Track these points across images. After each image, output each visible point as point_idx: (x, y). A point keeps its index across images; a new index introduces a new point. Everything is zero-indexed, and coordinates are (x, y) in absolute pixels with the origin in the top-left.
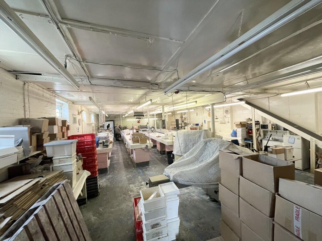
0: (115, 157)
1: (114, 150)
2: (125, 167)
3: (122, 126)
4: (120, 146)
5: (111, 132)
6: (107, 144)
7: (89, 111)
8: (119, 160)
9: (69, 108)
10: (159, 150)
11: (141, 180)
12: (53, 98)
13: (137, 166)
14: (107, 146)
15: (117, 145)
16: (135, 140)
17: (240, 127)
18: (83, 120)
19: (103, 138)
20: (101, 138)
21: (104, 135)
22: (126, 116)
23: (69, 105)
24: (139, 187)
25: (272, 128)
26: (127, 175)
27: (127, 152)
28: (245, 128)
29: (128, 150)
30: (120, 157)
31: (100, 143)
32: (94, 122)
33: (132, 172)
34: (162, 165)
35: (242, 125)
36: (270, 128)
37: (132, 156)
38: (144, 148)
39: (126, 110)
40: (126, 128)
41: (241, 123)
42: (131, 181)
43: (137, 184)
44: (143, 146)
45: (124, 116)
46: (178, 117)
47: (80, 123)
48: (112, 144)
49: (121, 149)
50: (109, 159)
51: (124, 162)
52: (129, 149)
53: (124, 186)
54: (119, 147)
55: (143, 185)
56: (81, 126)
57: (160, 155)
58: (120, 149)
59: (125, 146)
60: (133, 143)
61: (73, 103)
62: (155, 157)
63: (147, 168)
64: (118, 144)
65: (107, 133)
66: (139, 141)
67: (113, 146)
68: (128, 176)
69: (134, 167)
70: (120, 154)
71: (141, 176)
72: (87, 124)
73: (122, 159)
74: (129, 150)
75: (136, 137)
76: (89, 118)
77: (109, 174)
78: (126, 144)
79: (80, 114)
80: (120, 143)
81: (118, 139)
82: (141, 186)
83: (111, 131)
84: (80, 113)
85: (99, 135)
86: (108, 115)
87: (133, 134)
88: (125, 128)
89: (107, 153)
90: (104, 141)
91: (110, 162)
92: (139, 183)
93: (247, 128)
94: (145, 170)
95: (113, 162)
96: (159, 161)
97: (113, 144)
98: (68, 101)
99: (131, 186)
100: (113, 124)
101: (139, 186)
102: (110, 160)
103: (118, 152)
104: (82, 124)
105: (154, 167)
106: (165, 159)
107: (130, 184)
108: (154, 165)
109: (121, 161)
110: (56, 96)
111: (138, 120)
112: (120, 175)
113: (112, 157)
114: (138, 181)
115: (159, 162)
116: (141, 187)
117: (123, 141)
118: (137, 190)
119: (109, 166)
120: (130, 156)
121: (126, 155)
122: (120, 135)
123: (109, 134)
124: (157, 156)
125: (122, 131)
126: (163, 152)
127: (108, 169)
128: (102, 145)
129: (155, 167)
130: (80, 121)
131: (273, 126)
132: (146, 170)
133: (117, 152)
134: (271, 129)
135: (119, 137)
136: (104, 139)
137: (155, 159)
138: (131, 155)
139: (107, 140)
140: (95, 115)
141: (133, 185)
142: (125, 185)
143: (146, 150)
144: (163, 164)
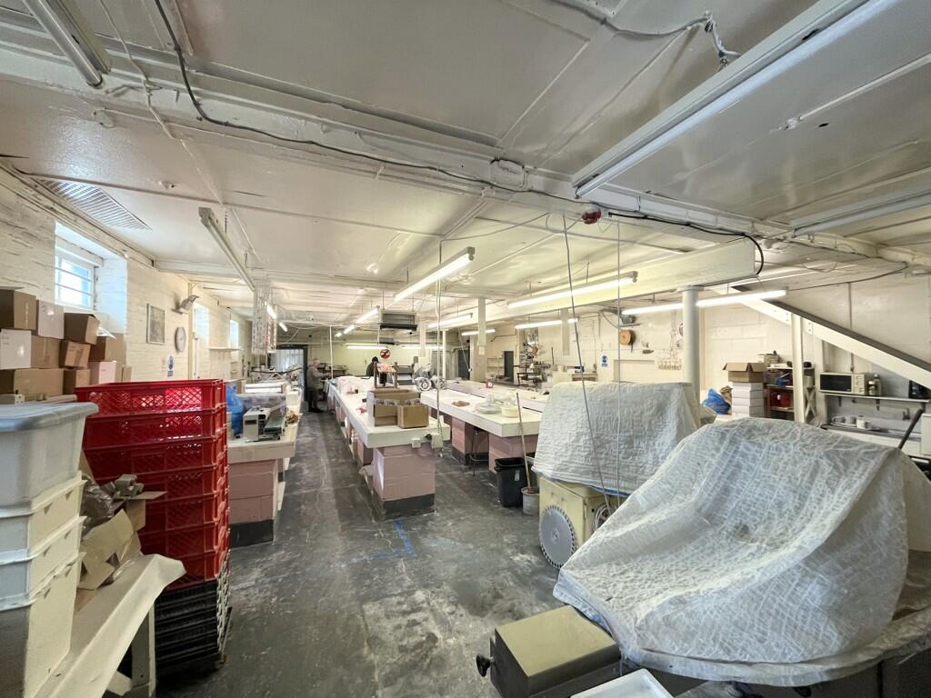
0: (306, 472)
1: (303, 445)
2: (340, 514)
3: (332, 363)
4: (323, 430)
5: (296, 383)
6: (278, 426)
7: (221, 306)
8: (319, 486)
9: (130, 279)
10: (463, 450)
11: (408, 581)
12: (42, 216)
13: (387, 513)
14: (276, 433)
15: (313, 428)
16: (384, 415)
17: (747, 379)
18: (192, 335)
19: (260, 402)
20: (254, 401)
21: (268, 390)
22: (346, 332)
23: (129, 267)
24: (403, 621)
25: (868, 387)
26: (349, 553)
27: (347, 453)
28: (761, 385)
29: (351, 447)
30: (322, 473)
31: (249, 422)
32: (237, 347)
33: (370, 537)
34: (480, 509)
35: (754, 374)
36: (858, 387)
37: (366, 471)
38: (419, 446)
39: (351, 311)
40: (344, 371)
41: (750, 367)
42: (368, 582)
43: (395, 600)
44: (416, 437)
45: (339, 335)
46: (513, 345)
47: (180, 343)
48: (296, 425)
49: (326, 440)
50: (280, 479)
51: (337, 492)
52: (356, 444)
53: (341, 612)
54: (319, 434)
55: (419, 609)
56: (185, 354)
57: (463, 466)
58: (322, 443)
59: (339, 432)
60: (376, 425)
61: (153, 262)
62: (451, 477)
63: (425, 523)
64: (318, 425)
65: (280, 383)
66: (401, 419)
67: (300, 431)
68: (355, 560)
69: (377, 518)
70: (324, 461)
71: (408, 559)
72: (211, 350)
73: (330, 481)
74: (356, 449)
75: (386, 401)
76: (222, 331)
77: (278, 547)
78: (343, 424)
79: (182, 310)
80: (322, 422)
81: (315, 406)
82: (414, 611)
83: (295, 378)
84: (184, 306)
85: (247, 391)
86: (287, 326)
87: (374, 389)
88: (342, 372)
89: (274, 460)
90: (266, 412)
91: (286, 491)
92: (400, 594)
93: (765, 387)
94: (421, 532)
95: (296, 493)
96: (467, 492)
97: (300, 425)
98: (126, 248)
99: (371, 609)
100: (302, 357)
101: (405, 613)
102: (283, 484)
103: (315, 453)
104: (190, 348)
105: (452, 517)
106: (487, 487)
107: (363, 600)
108: (451, 509)
109: (327, 488)
110: (57, 208)
111: (383, 347)
112: (323, 550)
113: (295, 469)
114: (399, 583)
115: (466, 496)
116: (413, 617)
117: (332, 413)
118: (399, 633)
119: (279, 508)
120: (360, 472)
121: (343, 463)
122: (325, 395)
123: (288, 387)
124: (456, 473)
125: (333, 381)
126: (476, 459)
127: (275, 522)
128: (256, 427)
129: (457, 520)
130: (180, 336)
131: (870, 383)
132: (424, 532)
133: (314, 451)
134: (863, 393)
135: (320, 400)
136: (267, 406)
137: (449, 482)
138: (366, 467)
139: (279, 409)
140: (244, 323)
141: (377, 604)
142: (343, 607)
143: (423, 453)
144: (484, 505)
